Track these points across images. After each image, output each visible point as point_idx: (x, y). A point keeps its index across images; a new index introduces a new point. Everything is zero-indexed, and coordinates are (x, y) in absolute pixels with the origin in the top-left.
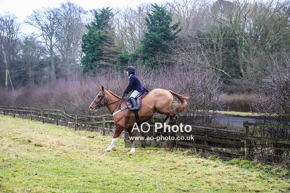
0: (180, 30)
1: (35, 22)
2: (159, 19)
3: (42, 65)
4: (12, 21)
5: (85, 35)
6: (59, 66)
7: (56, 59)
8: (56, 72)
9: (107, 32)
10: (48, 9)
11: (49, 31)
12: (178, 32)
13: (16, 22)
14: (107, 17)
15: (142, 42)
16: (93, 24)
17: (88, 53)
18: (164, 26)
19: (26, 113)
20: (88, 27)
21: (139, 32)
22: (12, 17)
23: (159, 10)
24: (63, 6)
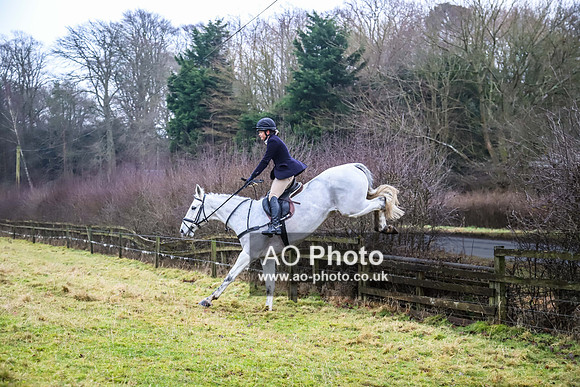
0: (363, 65)
1: (74, 52)
2: (322, 43)
3: (88, 137)
4: (29, 50)
5: (175, 77)
6: (122, 139)
7: (116, 124)
8: (116, 152)
9: (217, 71)
10: (98, 26)
11: (102, 70)
12: (359, 69)
13: (36, 51)
14: (218, 40)
15: (287, 89)
16: (190, 54)
17: (180, 113)
18: (333, 57)
19: (57, 234)
20: (180, 60)
21: (281, 69)
22: (28, 42)
23: (320, 25)
24: (130, 19)
